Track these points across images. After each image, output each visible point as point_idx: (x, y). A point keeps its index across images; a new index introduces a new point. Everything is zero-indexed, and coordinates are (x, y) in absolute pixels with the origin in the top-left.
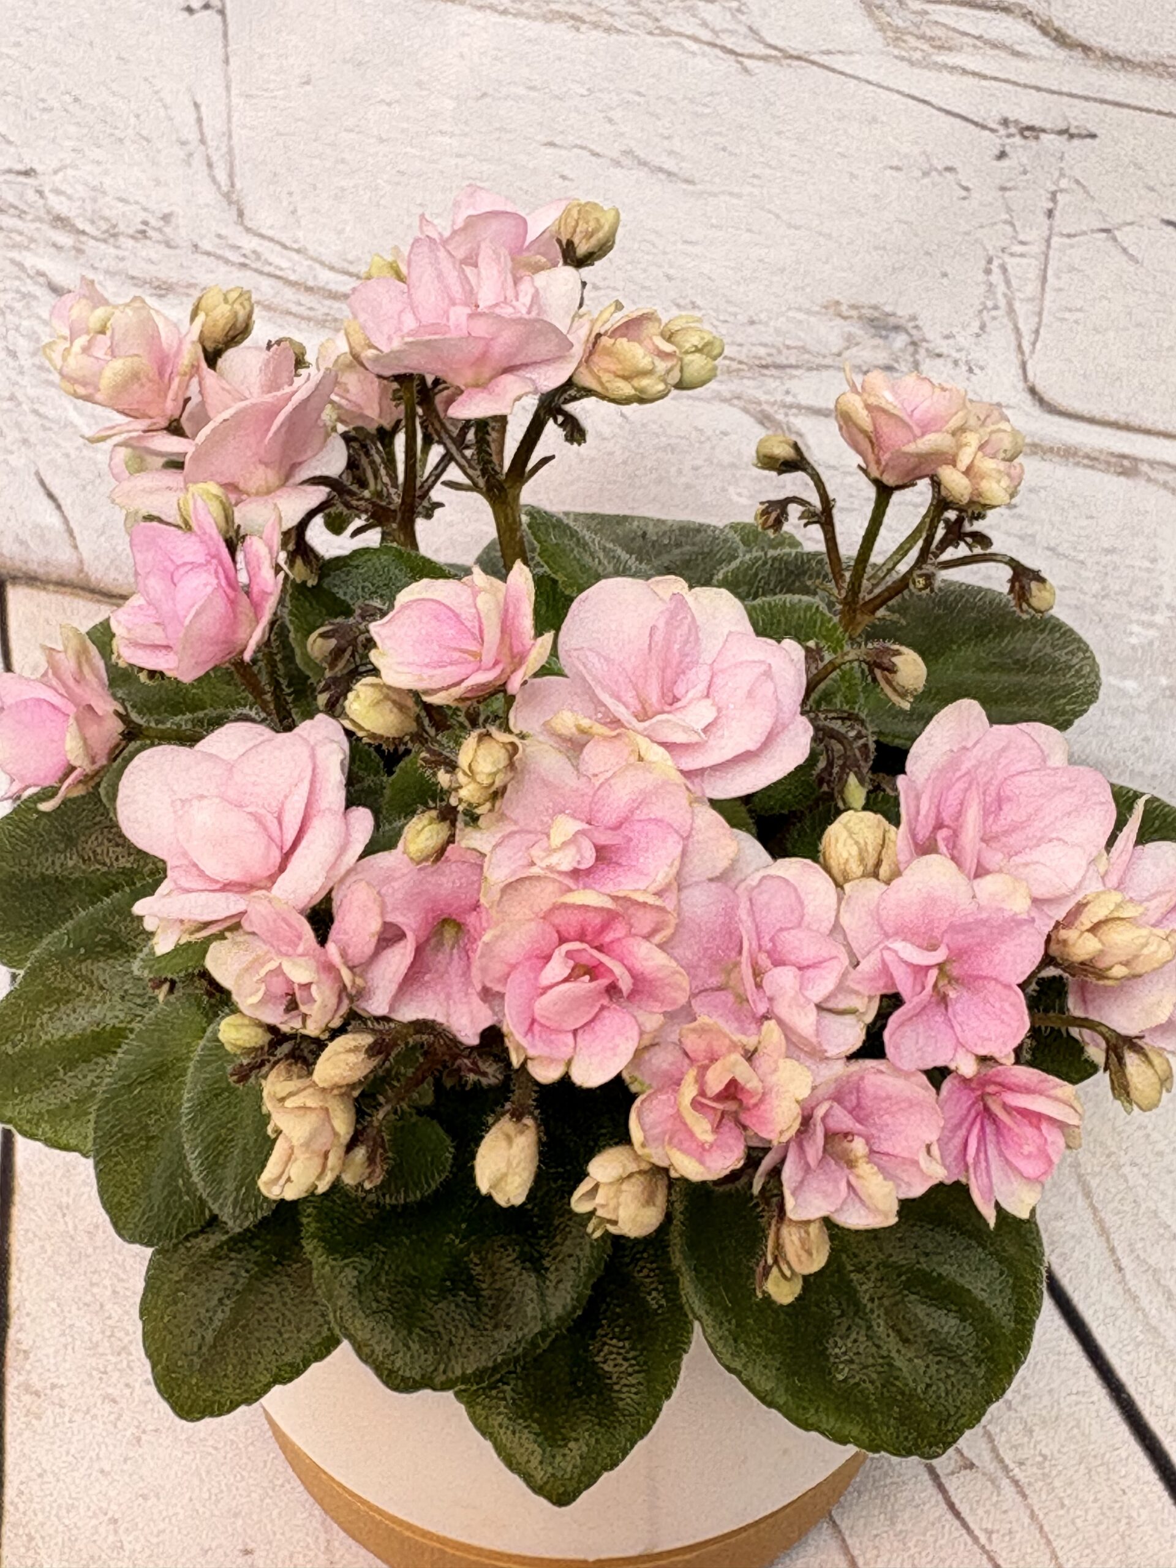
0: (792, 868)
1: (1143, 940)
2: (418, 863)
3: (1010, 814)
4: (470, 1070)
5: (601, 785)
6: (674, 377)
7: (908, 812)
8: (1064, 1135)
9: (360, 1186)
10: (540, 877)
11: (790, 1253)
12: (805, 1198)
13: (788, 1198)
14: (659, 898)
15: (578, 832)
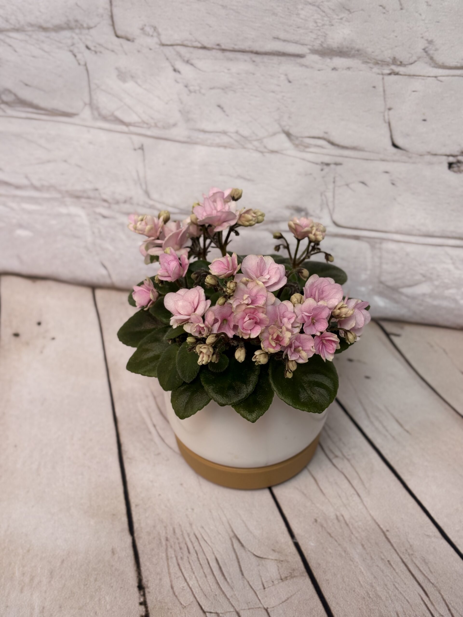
0: (285, 302)
1: (347, 310)
2: (221, 305)
3: (325, 294)
4: (232, 343)
5: (251, 290)
6: (256, 221)
7: (305, 293)
8: (336, 344)
9: (215, 362)
10: (242, 304)
11: (290, 367)
12: (292, 358)
13: (289, 357)
14: (263, 306)
15: (248, 297)
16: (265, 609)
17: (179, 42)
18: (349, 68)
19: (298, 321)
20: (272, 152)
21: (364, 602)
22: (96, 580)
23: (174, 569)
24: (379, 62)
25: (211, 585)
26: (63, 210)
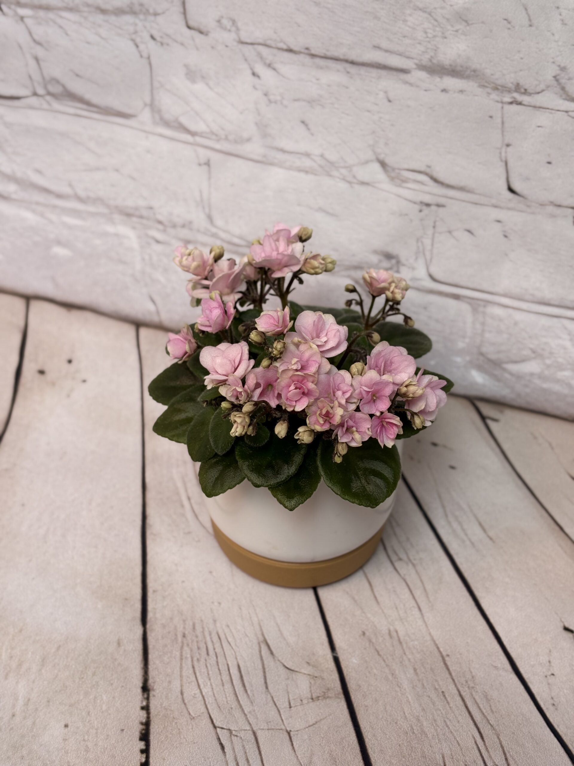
0: (343, 372)
1: (416, 389)
2: (265, 368)
3: (394, 366)
4: (274, 414)
5: (302, 353)
6: (324, 268)
7: (369, 363)
8: (398, 428)
9: (251, 435)
10: (290, 370)
11: (339, 450)
12: (343, 439)
13: (339, 438)
14: (313, 375)
15: (297, 361)
16: (287, 731)
17: (261, 41)
18: (461, 91)
19: (355, 396)
20: (363, 183)
21: (405, 738)
22: (94, 674)
23: (188, 671)
24: (499, 87)
25: (228, 695)
26: (110, 229)
